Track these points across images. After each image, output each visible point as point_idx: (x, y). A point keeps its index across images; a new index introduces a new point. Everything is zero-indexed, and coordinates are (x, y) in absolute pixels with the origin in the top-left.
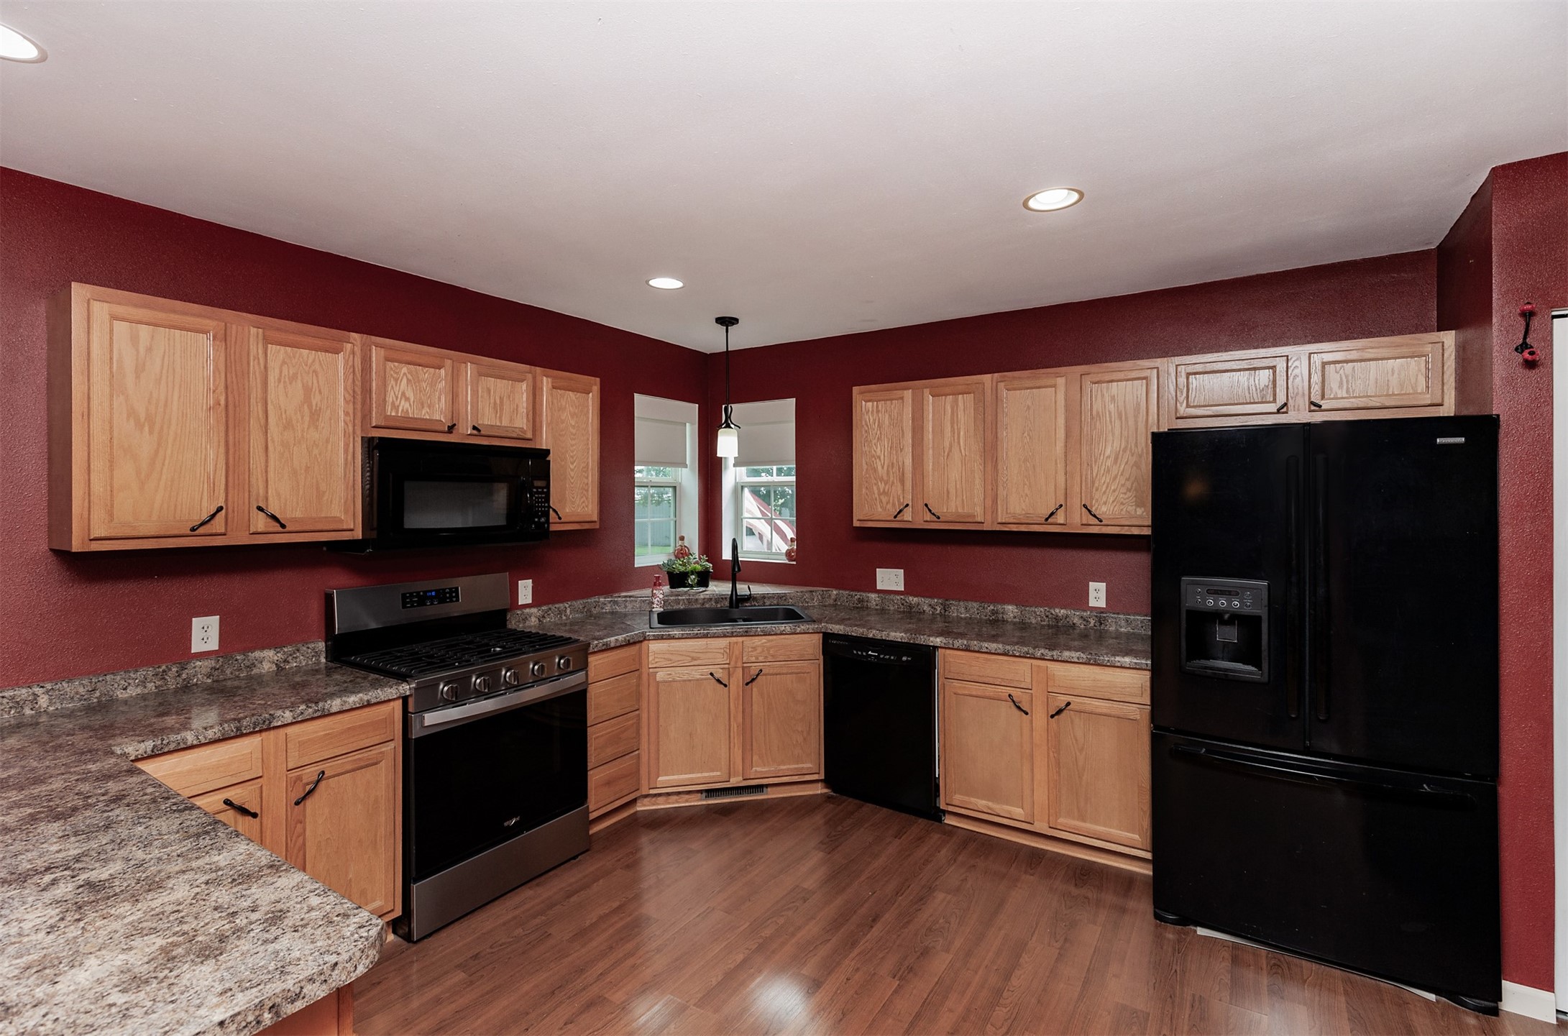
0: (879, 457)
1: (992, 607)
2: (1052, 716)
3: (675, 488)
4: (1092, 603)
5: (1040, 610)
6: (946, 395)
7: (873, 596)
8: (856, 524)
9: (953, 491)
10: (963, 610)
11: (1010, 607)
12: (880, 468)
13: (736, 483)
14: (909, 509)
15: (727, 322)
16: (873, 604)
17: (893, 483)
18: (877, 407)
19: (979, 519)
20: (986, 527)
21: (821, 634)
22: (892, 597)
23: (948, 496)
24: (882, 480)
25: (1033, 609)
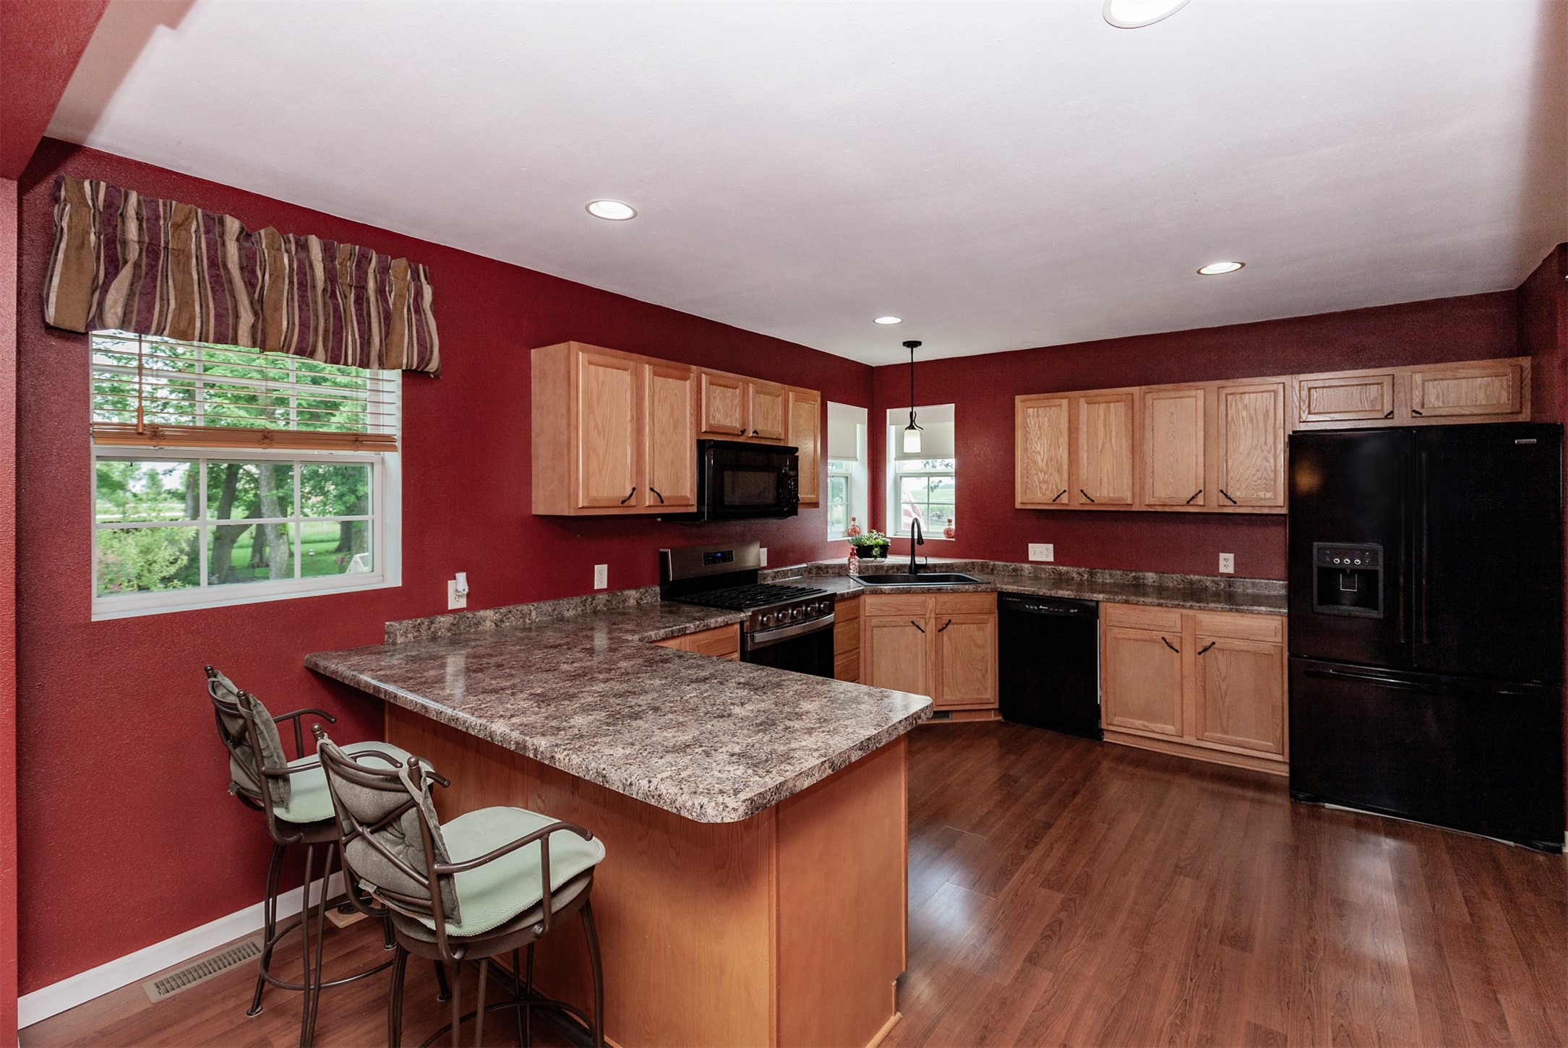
0: (1039, 453)
1: (1134, 574)
2: (1200, 653)
3: (847, 478)
4: (1222, 570)
5: (1176, 576)
6: (1099, 403)
7: (1026, 566)
8: (1018, 506)
9: (1105, 479)
10: (1108, 577)
11: (1150, 574)
12: (1040, 462)
13: (896, 474)
14: (1066, 494)
15: (912, 345)
16: (1026, 573)
17: (1052, 474)
18: (1038, 412)
19: (1129, 502)
20: (1134, 509)
21: (996, 594)
22: (1043, 566)
23: (1101, 484)
24: (1041, 471)
25: (1171, 575)
